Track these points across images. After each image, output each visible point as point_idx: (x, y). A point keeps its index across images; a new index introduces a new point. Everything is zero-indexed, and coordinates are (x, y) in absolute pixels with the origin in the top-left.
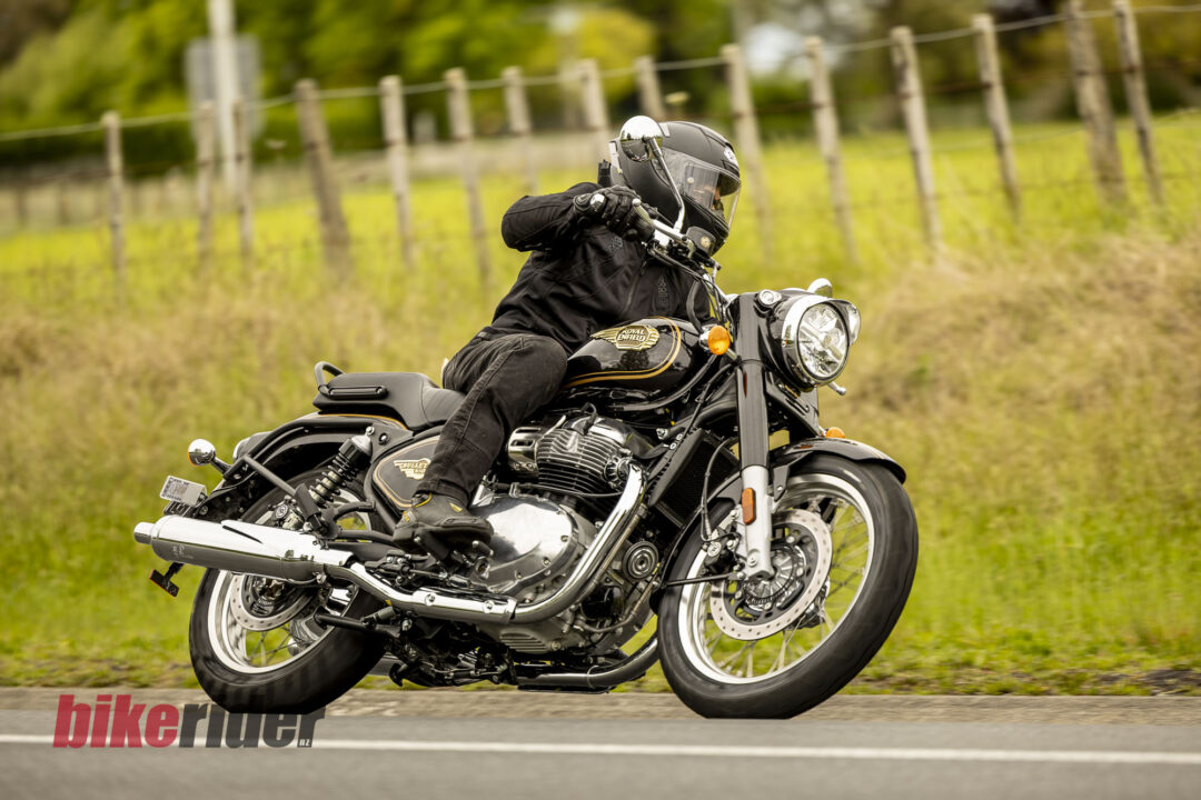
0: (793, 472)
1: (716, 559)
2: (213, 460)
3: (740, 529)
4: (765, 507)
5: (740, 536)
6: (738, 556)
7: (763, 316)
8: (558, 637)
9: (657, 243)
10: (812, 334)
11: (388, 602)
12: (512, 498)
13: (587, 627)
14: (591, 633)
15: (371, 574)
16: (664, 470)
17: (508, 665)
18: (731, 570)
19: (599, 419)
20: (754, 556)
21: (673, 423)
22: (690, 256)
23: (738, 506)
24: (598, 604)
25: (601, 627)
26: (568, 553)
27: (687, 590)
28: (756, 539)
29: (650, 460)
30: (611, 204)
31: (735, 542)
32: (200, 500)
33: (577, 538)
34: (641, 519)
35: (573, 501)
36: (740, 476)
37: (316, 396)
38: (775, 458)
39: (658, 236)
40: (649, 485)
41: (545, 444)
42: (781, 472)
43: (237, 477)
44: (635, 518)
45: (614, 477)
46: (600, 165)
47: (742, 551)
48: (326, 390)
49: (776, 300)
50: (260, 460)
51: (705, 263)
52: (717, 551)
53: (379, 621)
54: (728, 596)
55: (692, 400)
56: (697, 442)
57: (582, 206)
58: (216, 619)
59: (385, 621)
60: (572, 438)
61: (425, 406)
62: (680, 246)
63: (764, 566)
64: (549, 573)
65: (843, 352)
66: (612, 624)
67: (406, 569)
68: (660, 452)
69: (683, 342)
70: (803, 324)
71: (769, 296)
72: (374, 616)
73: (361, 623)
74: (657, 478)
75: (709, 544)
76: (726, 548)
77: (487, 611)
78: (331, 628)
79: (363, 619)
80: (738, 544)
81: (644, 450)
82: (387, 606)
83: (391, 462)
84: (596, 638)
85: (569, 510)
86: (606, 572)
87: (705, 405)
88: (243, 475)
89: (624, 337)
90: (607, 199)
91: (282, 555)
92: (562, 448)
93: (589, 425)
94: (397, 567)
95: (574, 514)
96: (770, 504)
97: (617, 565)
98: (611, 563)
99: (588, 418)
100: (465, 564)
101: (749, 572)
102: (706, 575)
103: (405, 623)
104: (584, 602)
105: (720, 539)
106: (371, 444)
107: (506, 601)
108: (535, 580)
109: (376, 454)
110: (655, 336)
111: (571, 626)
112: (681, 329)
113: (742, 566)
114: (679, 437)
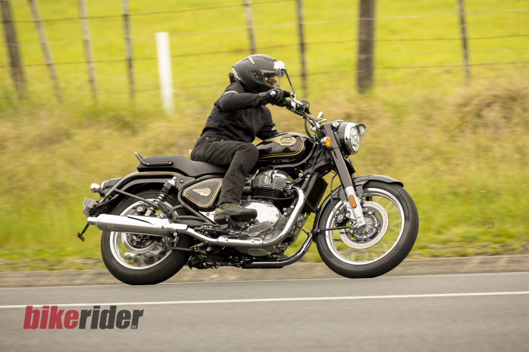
1: (342, 221)
2: (99, 191)
5: (349, 212)
7: (334, 131)
8: (271, 250)
10: (353, 136)
11: (203, 241)
12: (249, 201)
13: (282, 246)
15: (197, 232)
16: (306, 188)
17: (244, 261)
19: (276, 171)
20: (360, 219)
21: (301, 171)
26: (279, 220)
28: (358, 213)
30: (278, 94)
32: (93, 205)
41: (256, 181)
42: (360, 188)
46: (229, 75)
47: (352, 217)
48: (145, 163)
49: (338, 125)
52: (342, 218)
54: (347, 233)
56: (317, 178)
57: (263, 97)
59: (200, 248)
60: (266, 178)
64: (273, 228)
67: (214, 229)
68: (298, 181)
71: (335, 123)
76: (345, 216)
77: (252, 243)
80: (350, 215)
83: (192, 189)
87: (316, 164)
89: (283, 141)
91: (160, 227)
92: (263, 182)
99: (272, 171)
101: (359, 225)
103: (208, 249)
106: (176, 183)
107: (259, 239)
108: (267, 231)
109: (180, 187)
110: (295, 140)
111: (277, 246)
114: (308, 176)
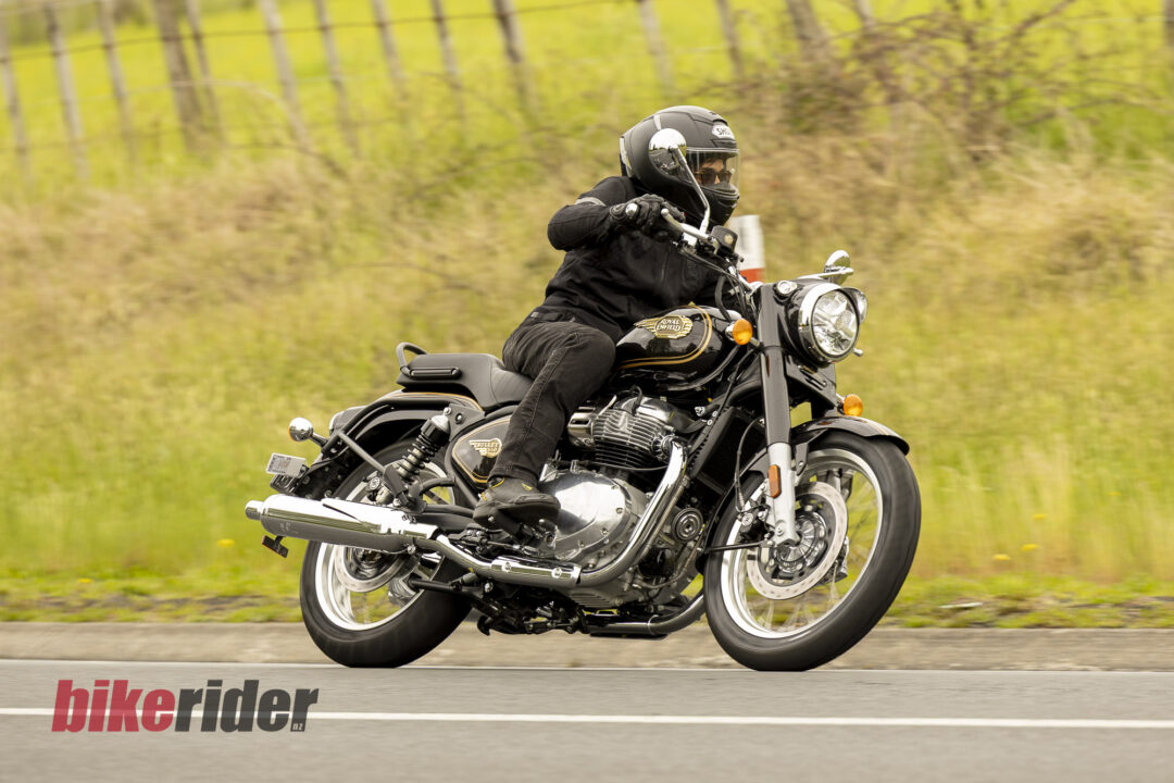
0: (813, 447)
1: (749, 529)
2: (311, 436)
3: (769, 501)
4: (789, 481)
5: (769, 507)
6: (768, 526)
7: (781, 304)
8: (620, 594)
9: (686, 243)
10: (825, 319)
11: (471, 569)
12: (572, 475)
13: (644, 585)
14: (649, 590)
15: (454, 545)
16: (702, 444)
18: (763, 538)
19: (646, 399)
20: (780, 526)
21: (710, 400)
22: (715, 252)
23: (767, 480)
24: (653, 565)
25: (657, 583)
26: (624, 522)
27: (727, 555)
28: (782, 511)
29: (692, 433)
30: (643, 211)
31: (765, 513)
32: (302, 471)
33: (630, 508)
34: (685, 489)
35: (626, 475)
36: (767, 452)
37: (399, 376)
38: (796, 436)
39: (686, 237)
40: (690, 457)
41: (599, 423)
42: (802, 448)
43: (333, 451)
44: (680, 488)
45: (659, 453)
47: (770, 521)
48: (407, 371)
49: (792, 289)
50: (352, 436)
51: (730, 257)
52: (750, 520)
53: (464, 584)
55: (725, 379)
56: (730, 419)
57: (618, 216)
58: (323, 581)
59: (470, 584)
60: (622, 418)
61: (494, 388)
62: (706, 245)
63: (790, 534)
64: (608, 541)
65: (854, 330)
66: (667, 580)
67: (485, 540)
68: (699, 427)
69: (714, 329)
70: (816, 310)
71: (786, 286)
72: (459, 580)
73: (448, 586)
74: (697, 452)
75: (743, 514)
76: (757, 518)
77: (556, 577)
78: (422, 591)
79: (450, 583)
80: (768, 514)
81: (687, 425)
82: (469, 572)
83: (467, 441)
84: (652, 594)
85: (622, 482)
86: (658, 536)
87: (736, 384)
88: (339, 448)
89: (662, 327)
90: (640, 207)
92: (614, 427)
93: (637, 406)
94: (477, 539)
95: (628, 487)
96: (793, 478)
97: (668, 529)
98: (663, 527)
99: (635, 399)
100: (534, 537)
101: (778, 540)
102: (742, 542)
103: (487, 586)
104: (641, 564)
105: (752, 511)
106: (449, 423)
107: (572, 567)
108: (596, 548)
109: (454, 432)
110: (689, 324)
111: (631, 584)
112: (711, 317)
113: (772, 534)
114: (715, 414)
